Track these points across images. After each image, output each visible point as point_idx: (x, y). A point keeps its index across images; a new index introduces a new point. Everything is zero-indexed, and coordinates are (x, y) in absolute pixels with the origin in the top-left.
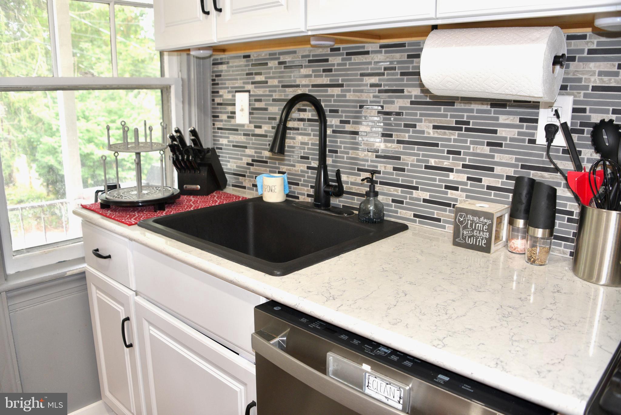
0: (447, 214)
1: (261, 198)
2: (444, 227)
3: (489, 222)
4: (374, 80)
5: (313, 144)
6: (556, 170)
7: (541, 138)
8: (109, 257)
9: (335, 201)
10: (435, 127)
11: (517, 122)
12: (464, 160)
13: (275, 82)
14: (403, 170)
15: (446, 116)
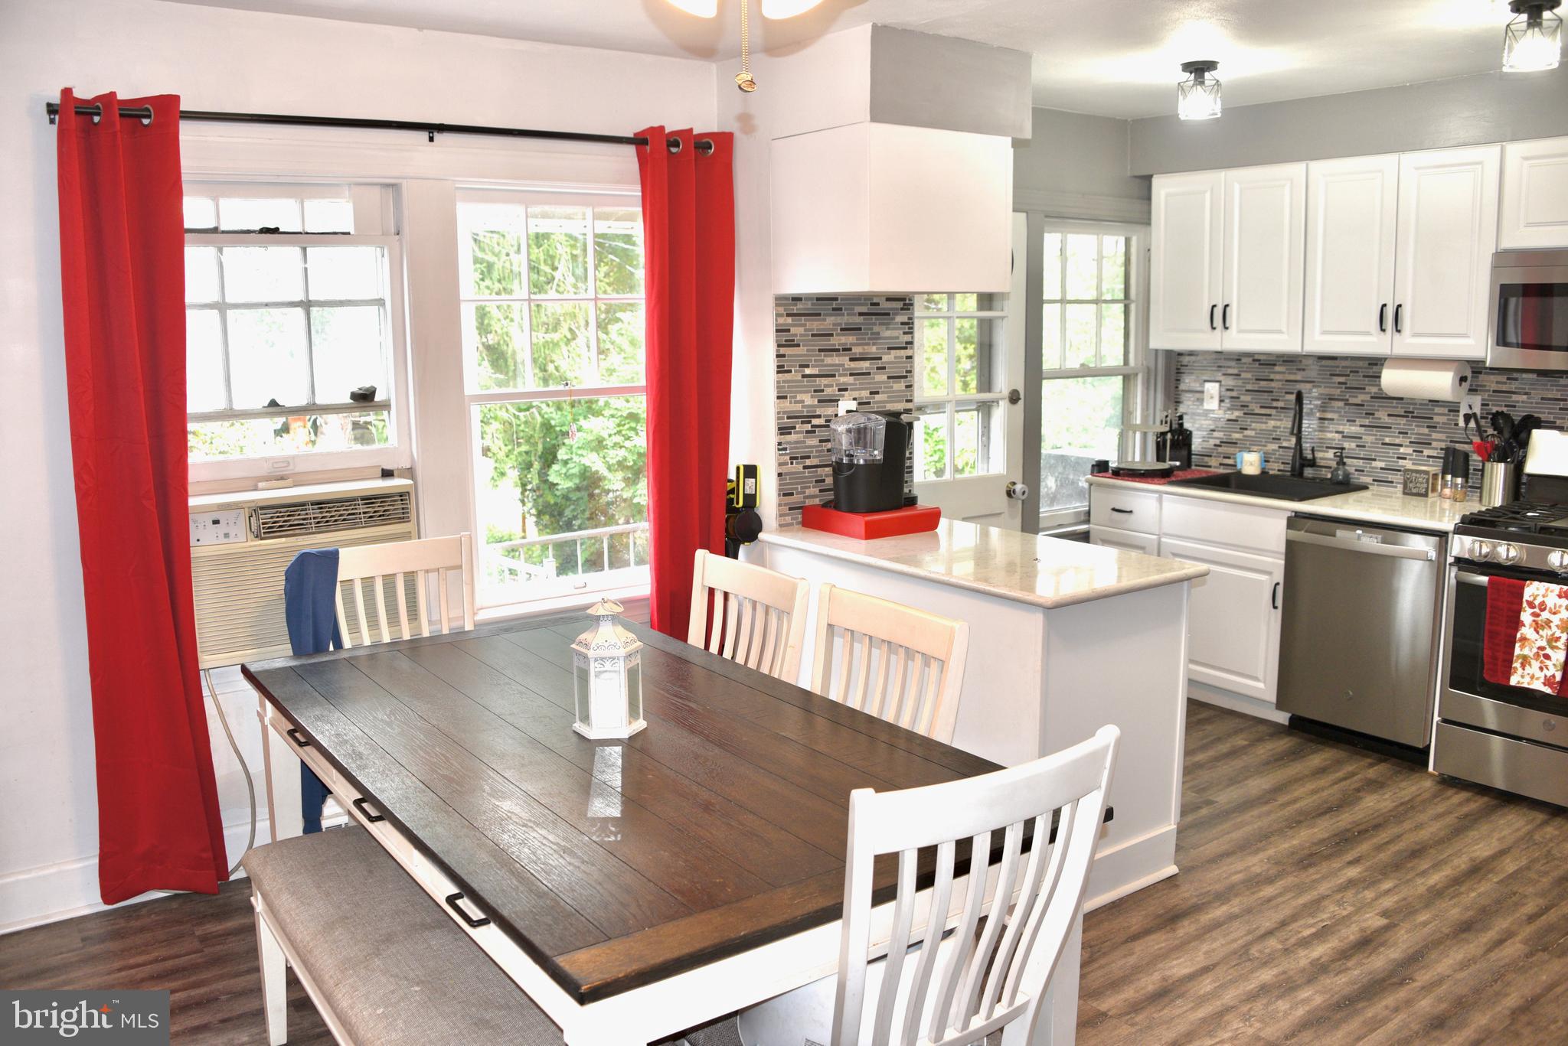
0: (1398, 478)
1: (1239, 473)
2: (1396, 487)
3: (1427, 477)
4: (1342, 379)
5: (1284, 428)
6: (1471, 443)
7: (1462, 423)
8: (1131, 512)
9: (1308, 472)
10: (1389, 415)
11: (1447, 412)
12: (1410, 438)
13: (1249, 376)
14: (1364, 446)
15: (1397, 407)
